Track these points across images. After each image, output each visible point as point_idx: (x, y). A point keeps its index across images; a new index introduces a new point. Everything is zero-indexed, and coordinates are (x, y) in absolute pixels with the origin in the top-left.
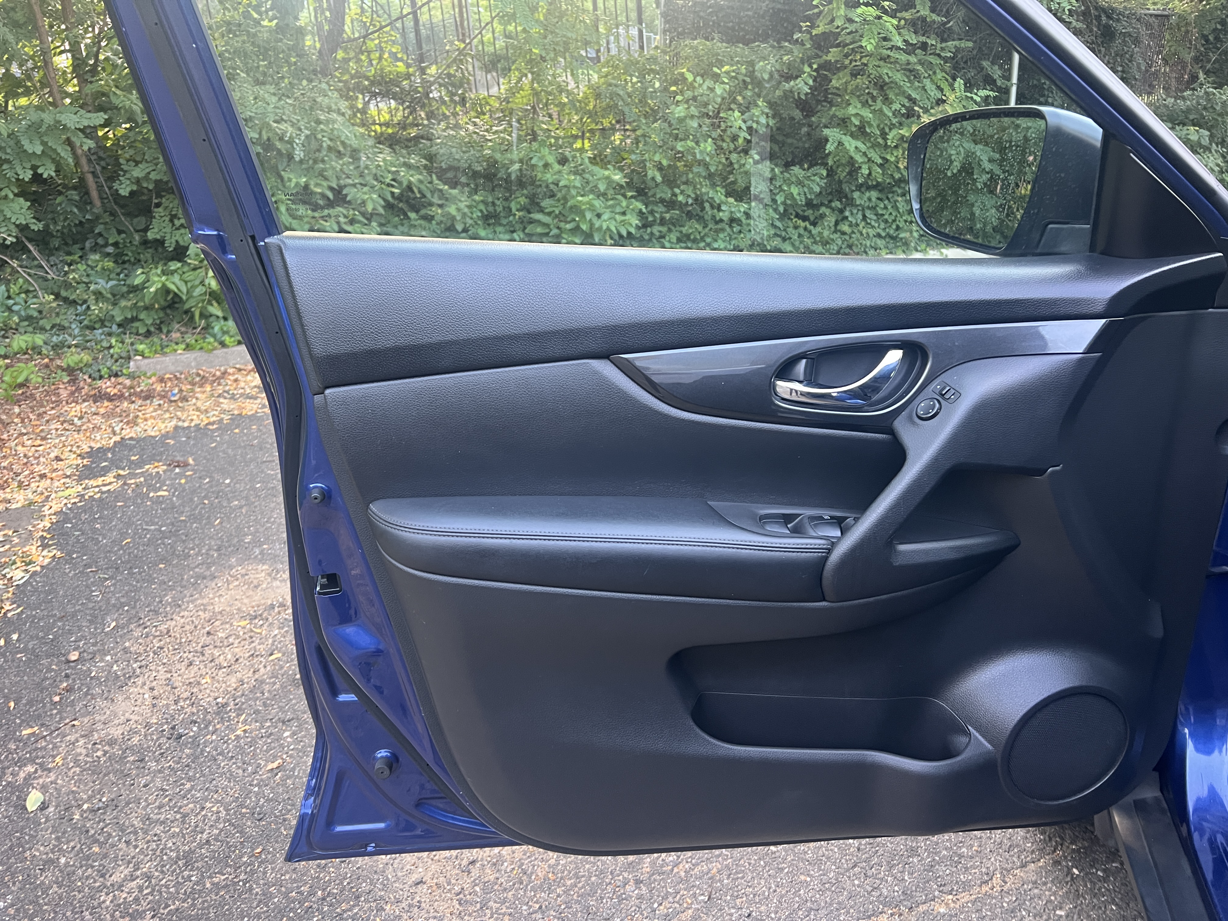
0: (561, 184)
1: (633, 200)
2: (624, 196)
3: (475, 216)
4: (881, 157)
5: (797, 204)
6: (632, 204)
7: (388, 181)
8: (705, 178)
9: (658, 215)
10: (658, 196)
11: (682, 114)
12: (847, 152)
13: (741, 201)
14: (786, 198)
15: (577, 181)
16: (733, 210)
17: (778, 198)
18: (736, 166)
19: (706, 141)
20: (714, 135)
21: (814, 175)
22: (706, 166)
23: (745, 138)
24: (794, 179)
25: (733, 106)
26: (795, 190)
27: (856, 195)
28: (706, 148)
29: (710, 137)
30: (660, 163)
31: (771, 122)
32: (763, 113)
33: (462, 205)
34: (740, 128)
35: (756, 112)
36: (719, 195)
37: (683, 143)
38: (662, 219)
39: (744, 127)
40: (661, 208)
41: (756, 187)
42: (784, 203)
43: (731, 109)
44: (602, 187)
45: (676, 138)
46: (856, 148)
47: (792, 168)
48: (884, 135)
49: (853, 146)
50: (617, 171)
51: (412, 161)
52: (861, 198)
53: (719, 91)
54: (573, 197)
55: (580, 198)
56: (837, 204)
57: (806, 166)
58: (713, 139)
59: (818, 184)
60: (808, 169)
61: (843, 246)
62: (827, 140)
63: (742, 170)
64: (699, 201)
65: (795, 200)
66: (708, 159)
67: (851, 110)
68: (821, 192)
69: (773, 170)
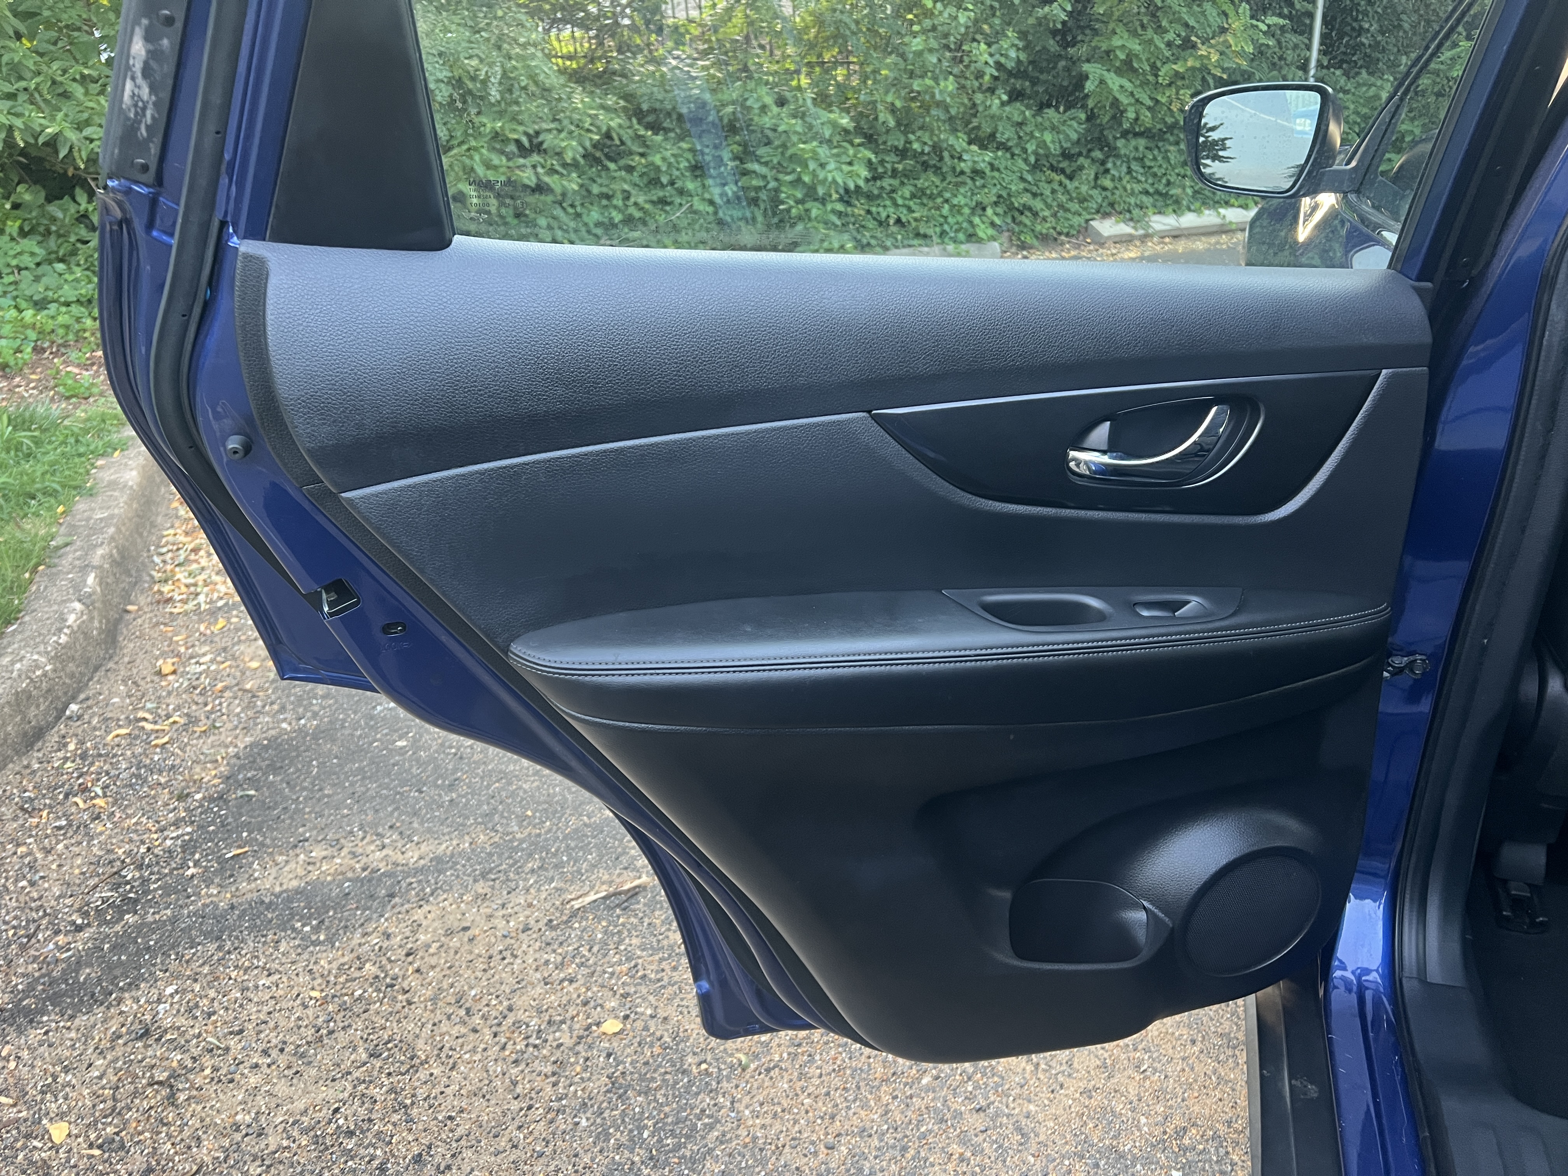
0: (781, 129)
1: (861, 148)
2: (851, 143)
3: (682, 166)
4: (1151, 98)
5: (1051, 153)
6: (860, 152)
7: (587, 125)
8: (944, 121)
9: (889, 166)
10: (889, 144)
11: (920, 48)
12: (1110, 91)
13: (986, 149)
14: (1038, 146)
15: (798, 125)
16: (976, 159)
17: (1028, 146)
18: (981, 109)
19: (946, 79)
20: (956, 71)
21: (1071, 119)
22: (947, 108)
23: (992, 75)
24: (1047, 124)
25: (978, 37)
26: (1048, 137)
27: (1120, 143)
28: (946, 87)
29: (951, 73)
30: (893, 104)
31: (1023, 56)
32: (1013, 45)
33: (668, 154)
34: (986, 63)
35: (1005, 44)
36: (959, 142)
37: (920, 81)
38: (894, 170)
39: (991, 63)
40: (891, 158)
41: (1003, 134)
42: (1035, 153)
43: (974, 40)
44: (827, 133)
45: (912, 75)
46: (1122, 87)
47: (1046, 111)
48: (1155, 70)
49: (1117, 84)
50: (843, 114)
51: (610, 103)
52: (1125, 146)
53: (962, 20)
54: (794, 145)
55: (802, 146)
56: (1097, 154)
57: (1062, 109)
58: (955, 76)
59: (1075, 131)
60: (1065, 111)
61: (1104, 204)
62: (1087, 78)
63: (987, 113)
64: (937, 149)
65: (1048, 148)
66: (948, 100)
67: (1117, 42)
68: (1079, 140)
69: (1024, 112)
